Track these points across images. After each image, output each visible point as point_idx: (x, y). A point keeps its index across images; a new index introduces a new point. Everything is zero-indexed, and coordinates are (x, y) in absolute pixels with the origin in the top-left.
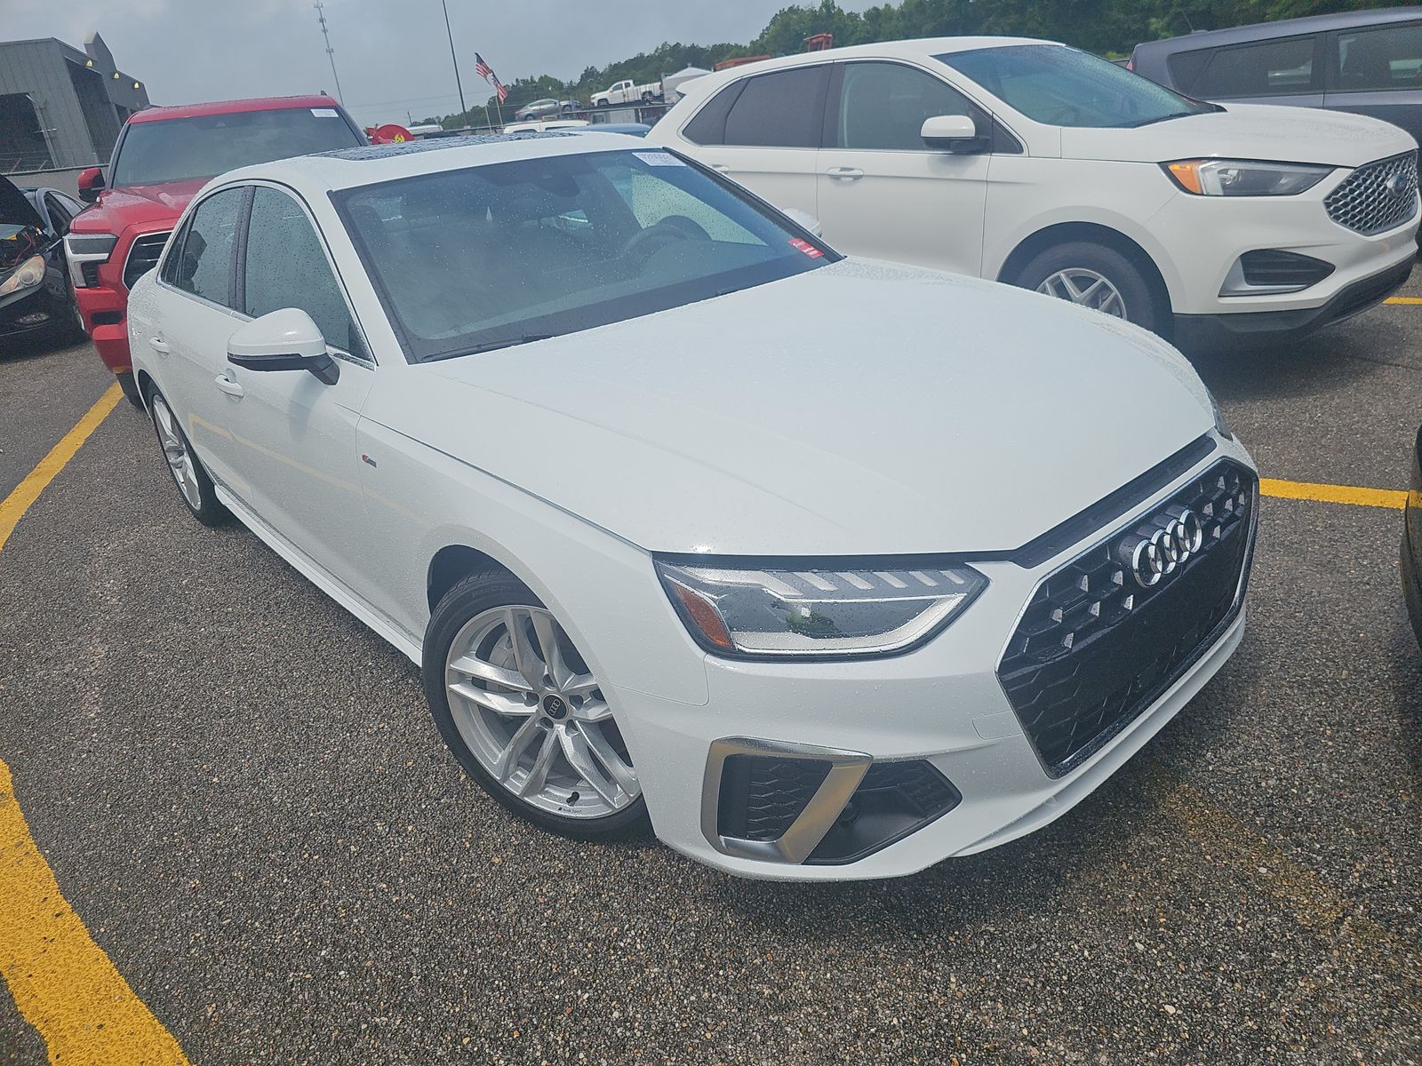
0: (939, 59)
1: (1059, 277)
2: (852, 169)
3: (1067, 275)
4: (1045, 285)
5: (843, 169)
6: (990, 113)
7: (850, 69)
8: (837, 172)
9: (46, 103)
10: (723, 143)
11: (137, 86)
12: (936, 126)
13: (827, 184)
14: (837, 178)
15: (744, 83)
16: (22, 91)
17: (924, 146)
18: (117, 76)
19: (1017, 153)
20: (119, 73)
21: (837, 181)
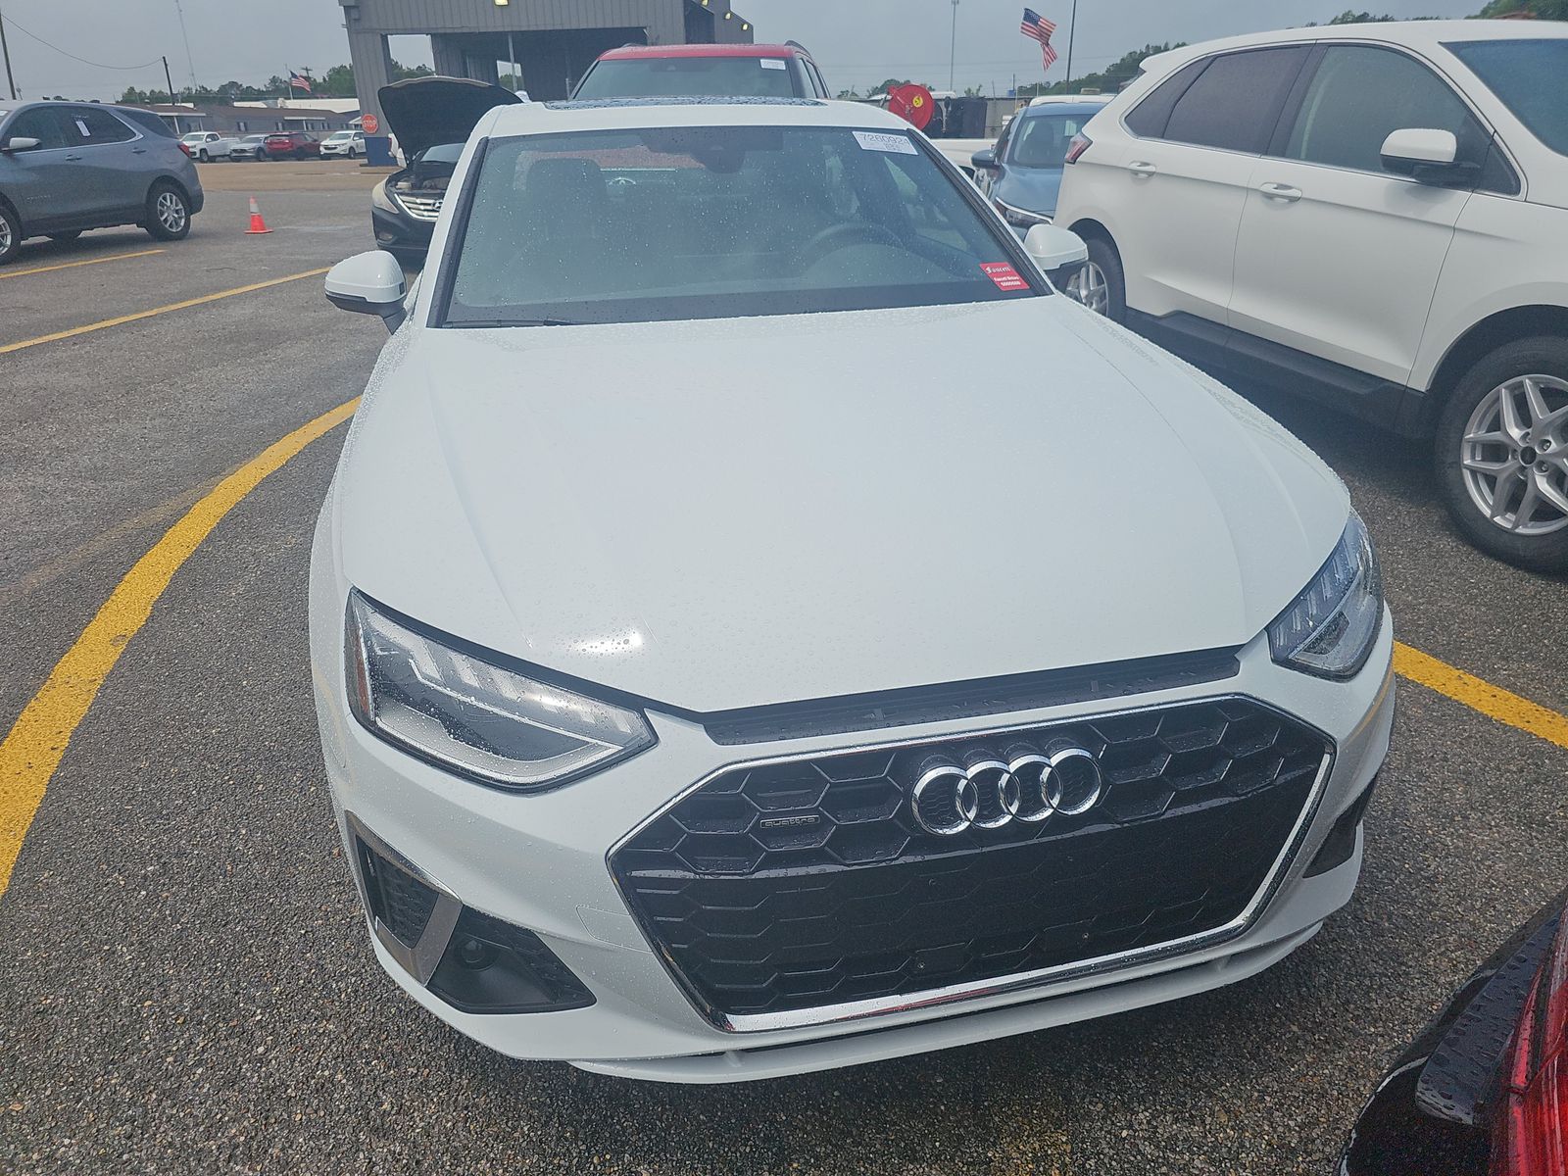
0: (1448, 49)
1: (1521, 385)
2: (1290, 188)
3: (1536, 383)
4: (1499, 391)
5: (1281, 186)
6: (1492, 131)
7: (1334, 53)
8: (1270, 189)
9: (658, 37)
10: (1163, 137)
11: (745, 27)
12: (1404, 142)
13: (1256, 204)
14: (1270, 196)
15: (1205, 64)
16: (641, 25)
17: (1382, 168)
18: (728, 16)
19: (1510, 193)
20: (732, 14)
21: (1266, 200)
